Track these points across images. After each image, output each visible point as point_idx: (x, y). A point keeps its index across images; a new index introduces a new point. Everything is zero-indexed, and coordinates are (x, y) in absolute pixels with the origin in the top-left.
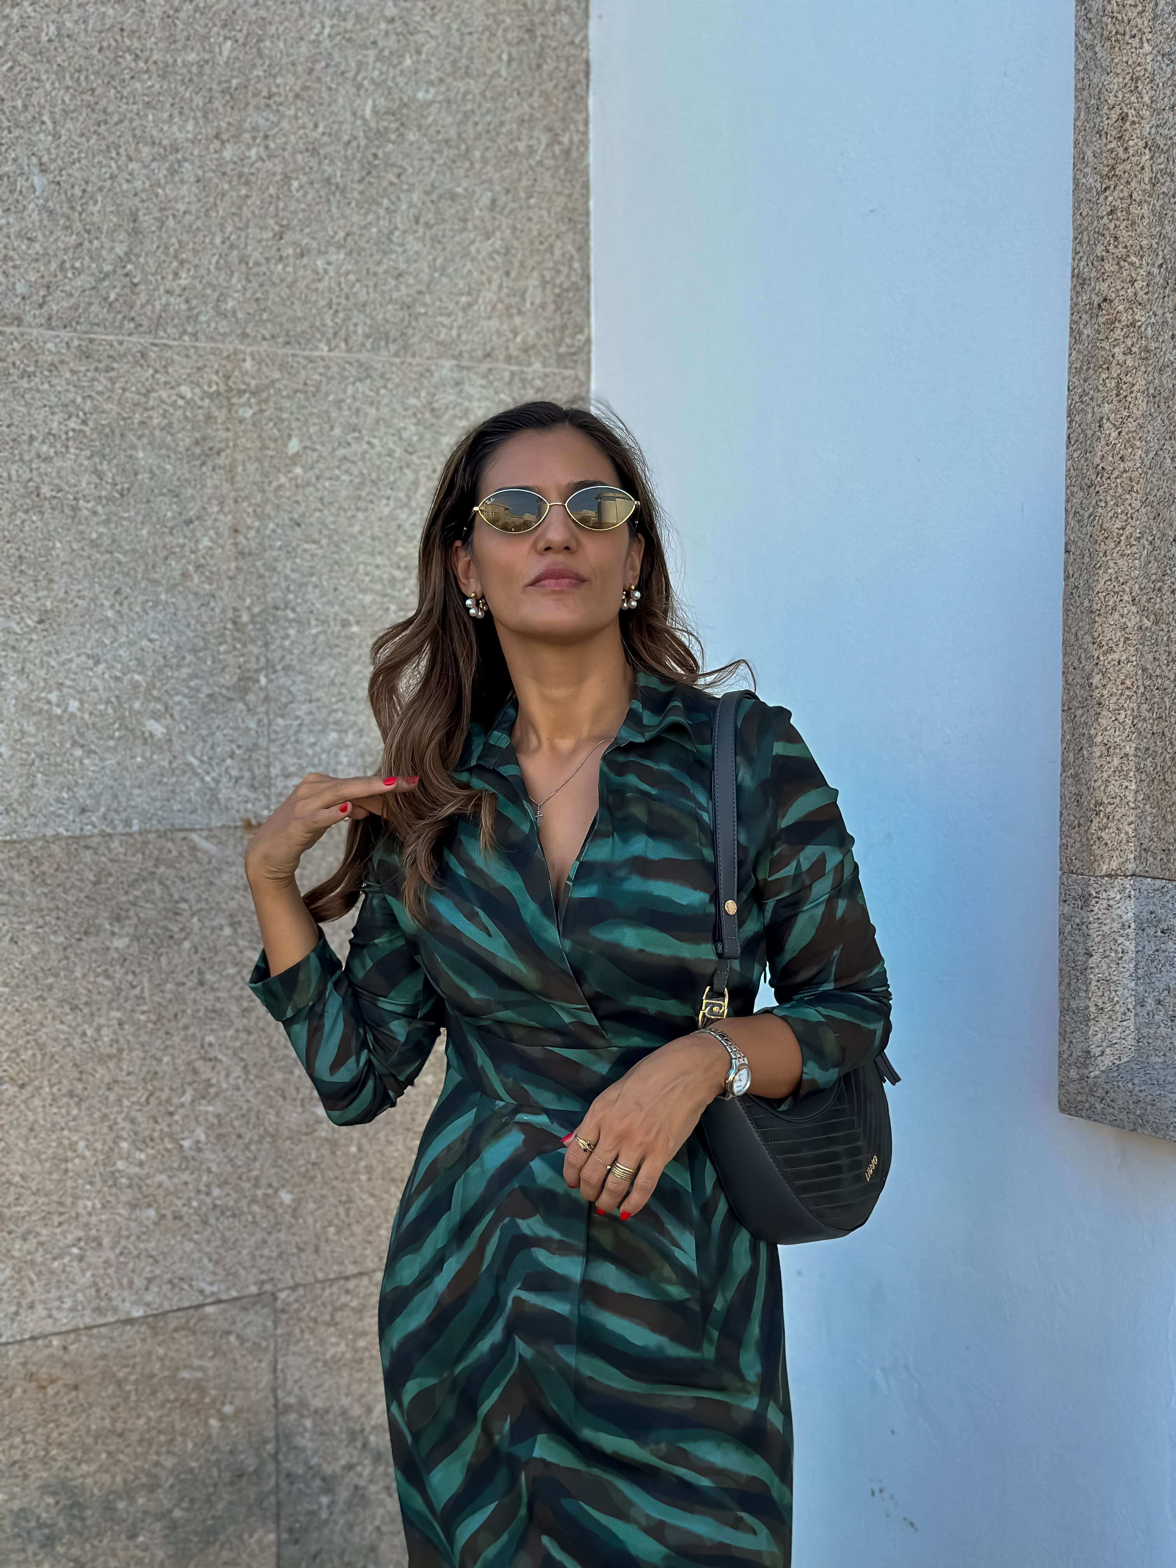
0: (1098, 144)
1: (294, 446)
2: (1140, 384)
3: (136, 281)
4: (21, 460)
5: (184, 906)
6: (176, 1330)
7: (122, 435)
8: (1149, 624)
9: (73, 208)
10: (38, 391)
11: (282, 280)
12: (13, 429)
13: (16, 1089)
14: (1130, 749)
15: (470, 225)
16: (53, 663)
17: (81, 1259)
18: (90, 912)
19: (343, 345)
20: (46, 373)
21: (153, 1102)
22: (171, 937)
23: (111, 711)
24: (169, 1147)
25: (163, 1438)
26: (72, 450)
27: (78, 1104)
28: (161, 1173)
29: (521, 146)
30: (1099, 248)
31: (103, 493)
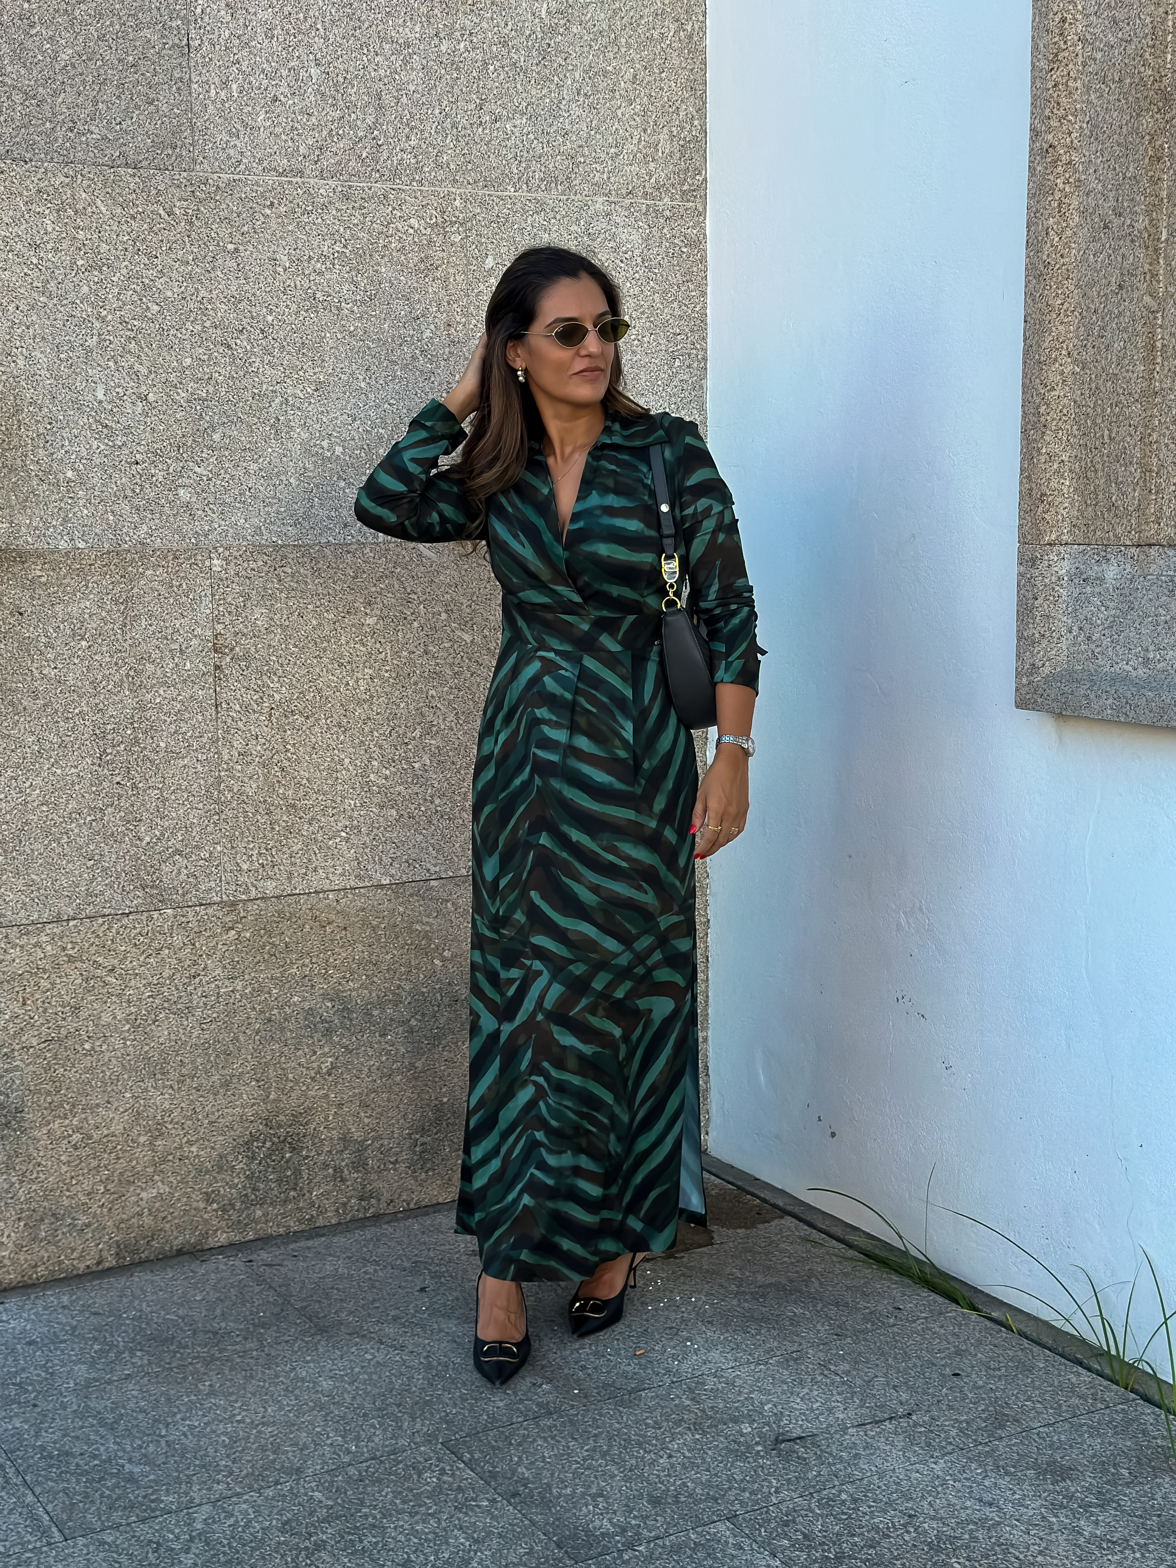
0: (1047, 38)
1: (490, 262)
2: (1075, 203)
3: (380, 143)
4: (303, 273)
5: (413, 596)
6: (411, 895)
7: (370, 256)
8: (1078, 370)
9: (337, 91)
10: (314, 224)
11: (482, 140)
12: (298, 251)
13: (303, 719)
14: (1065, 457)
15: (617, 95)
16: (325, 419)
17: (347, 840)
18: (350, 598)
19: (524, 187)
20: (319, 211)
21: (394, 735)
22: (405, 618)
23: (363, 455)
24: (405, 767)
25: (403, 969)
26: (337, 267)
27: (344, 732)
28: (400, 785)
29: (656, 34)
30: (1047, 110)
31: (358, 297)
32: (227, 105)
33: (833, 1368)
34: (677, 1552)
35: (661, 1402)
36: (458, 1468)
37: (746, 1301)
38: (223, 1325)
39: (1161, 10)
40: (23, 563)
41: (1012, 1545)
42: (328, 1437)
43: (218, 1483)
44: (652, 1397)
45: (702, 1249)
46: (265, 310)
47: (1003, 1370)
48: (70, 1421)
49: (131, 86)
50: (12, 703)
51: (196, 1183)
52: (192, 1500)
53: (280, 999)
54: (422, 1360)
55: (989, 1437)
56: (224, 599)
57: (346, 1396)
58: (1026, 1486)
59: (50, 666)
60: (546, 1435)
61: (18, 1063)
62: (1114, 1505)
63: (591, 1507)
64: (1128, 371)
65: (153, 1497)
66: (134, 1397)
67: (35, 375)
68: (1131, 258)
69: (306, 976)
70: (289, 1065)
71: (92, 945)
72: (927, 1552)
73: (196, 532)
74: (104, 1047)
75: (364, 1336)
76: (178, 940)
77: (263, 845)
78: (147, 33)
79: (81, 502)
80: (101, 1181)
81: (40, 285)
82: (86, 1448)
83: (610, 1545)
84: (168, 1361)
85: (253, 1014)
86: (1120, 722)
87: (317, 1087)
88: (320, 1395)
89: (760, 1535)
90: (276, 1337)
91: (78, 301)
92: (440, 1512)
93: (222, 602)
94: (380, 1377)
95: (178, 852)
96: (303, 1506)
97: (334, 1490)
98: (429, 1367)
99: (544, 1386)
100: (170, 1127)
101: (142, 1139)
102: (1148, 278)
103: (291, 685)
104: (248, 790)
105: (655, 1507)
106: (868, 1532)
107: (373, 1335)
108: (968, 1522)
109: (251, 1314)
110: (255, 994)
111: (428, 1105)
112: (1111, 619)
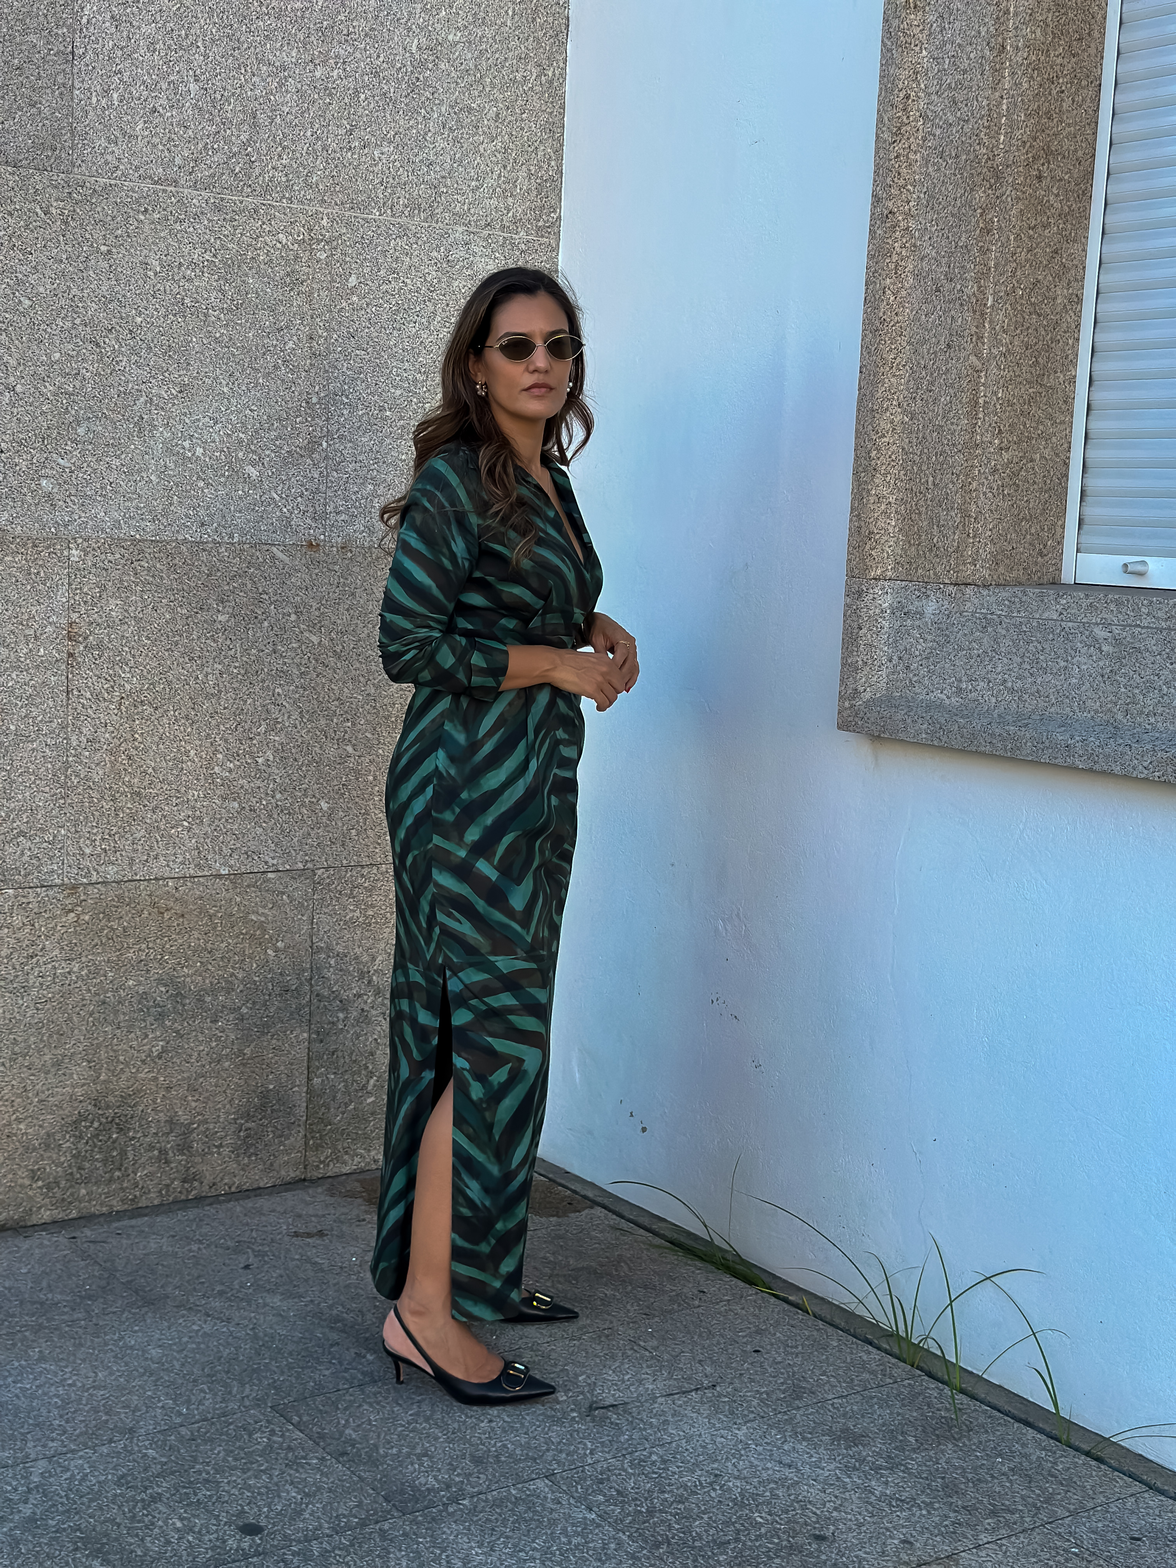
0: (892, 112)
1: (353, 281)
2: (910, 267)
3: (253, 159)
4: (173, 279)
5: (265, 596)
6: (248, 886)
7: (239, 266)
8: (907, 420)
9: (214, 107)
10: (186, 232)
11: (350, 164)
12: (169, 257)
13: (152, 710)
14: (892, 499)
15: (480, 131)
16: (187, 421)
17: (189, 830)
18: (204, 594)
19: (389, 211)
20: (192, 220)
21: (240, 729)
22: (256, 618)
23: (223, 457)
24: (249, 761)
25: (237, 958)
26: (206, 275)
27: (191, 725)
28: (243, 779)
29: (519, 76)
30: (889, 179)
31: (225, 306)
32: (107, 112)
33: (642, 1344)
34: (498, 1506)
36: (288, 1430)
37: (559, 1282)
38: (50, 1296)
39: (997, 94)
41: (810, 1502)
42: (159, 1401)
43: (53, 1441)
46: (134, 311)
47: (800, 1348)
49: (15, 88)
51: (22, 1160)
52: (27, 1456)
53: (115, 982)
54: (249, 1332)
55: (787, 1407)
56: (81, 589)
57: (175, 1363)
58: (821, 1450)
60: (372, 1400)
62: (902, 1468)
63: (417, 1466)
64: (952, 424)
68: (960, 320)
69: (142, 961)
70: (120, 1047)
72: (732, 1508)
73: (57, 522)
75: (190, 1308)
76: (17, 920)
77: (107, 831)
78: (33, 38)
83: (435, 1499)
85: (88, 996)
86: (933, 745)
87: (146, 1070)
88: (150, 1362)
89: (577, 1491)
90: (103, 1308)
92: (272, 1469)
93: (78, 591)
94: (208, 1347)
95: (22, 834)
96: (138, 1463)
97: (167, 1448)
98: (256, 1337)
102: (974, 340)
103: (142, 676)
104: (95, 775)
105: (478, 1466)
106: (677, 1489)
107: (200, 1308)
108: (769, 1481)
109: (77, 1287)
110: (91, 976)
111: (254, 1091)
112: (928, 651)
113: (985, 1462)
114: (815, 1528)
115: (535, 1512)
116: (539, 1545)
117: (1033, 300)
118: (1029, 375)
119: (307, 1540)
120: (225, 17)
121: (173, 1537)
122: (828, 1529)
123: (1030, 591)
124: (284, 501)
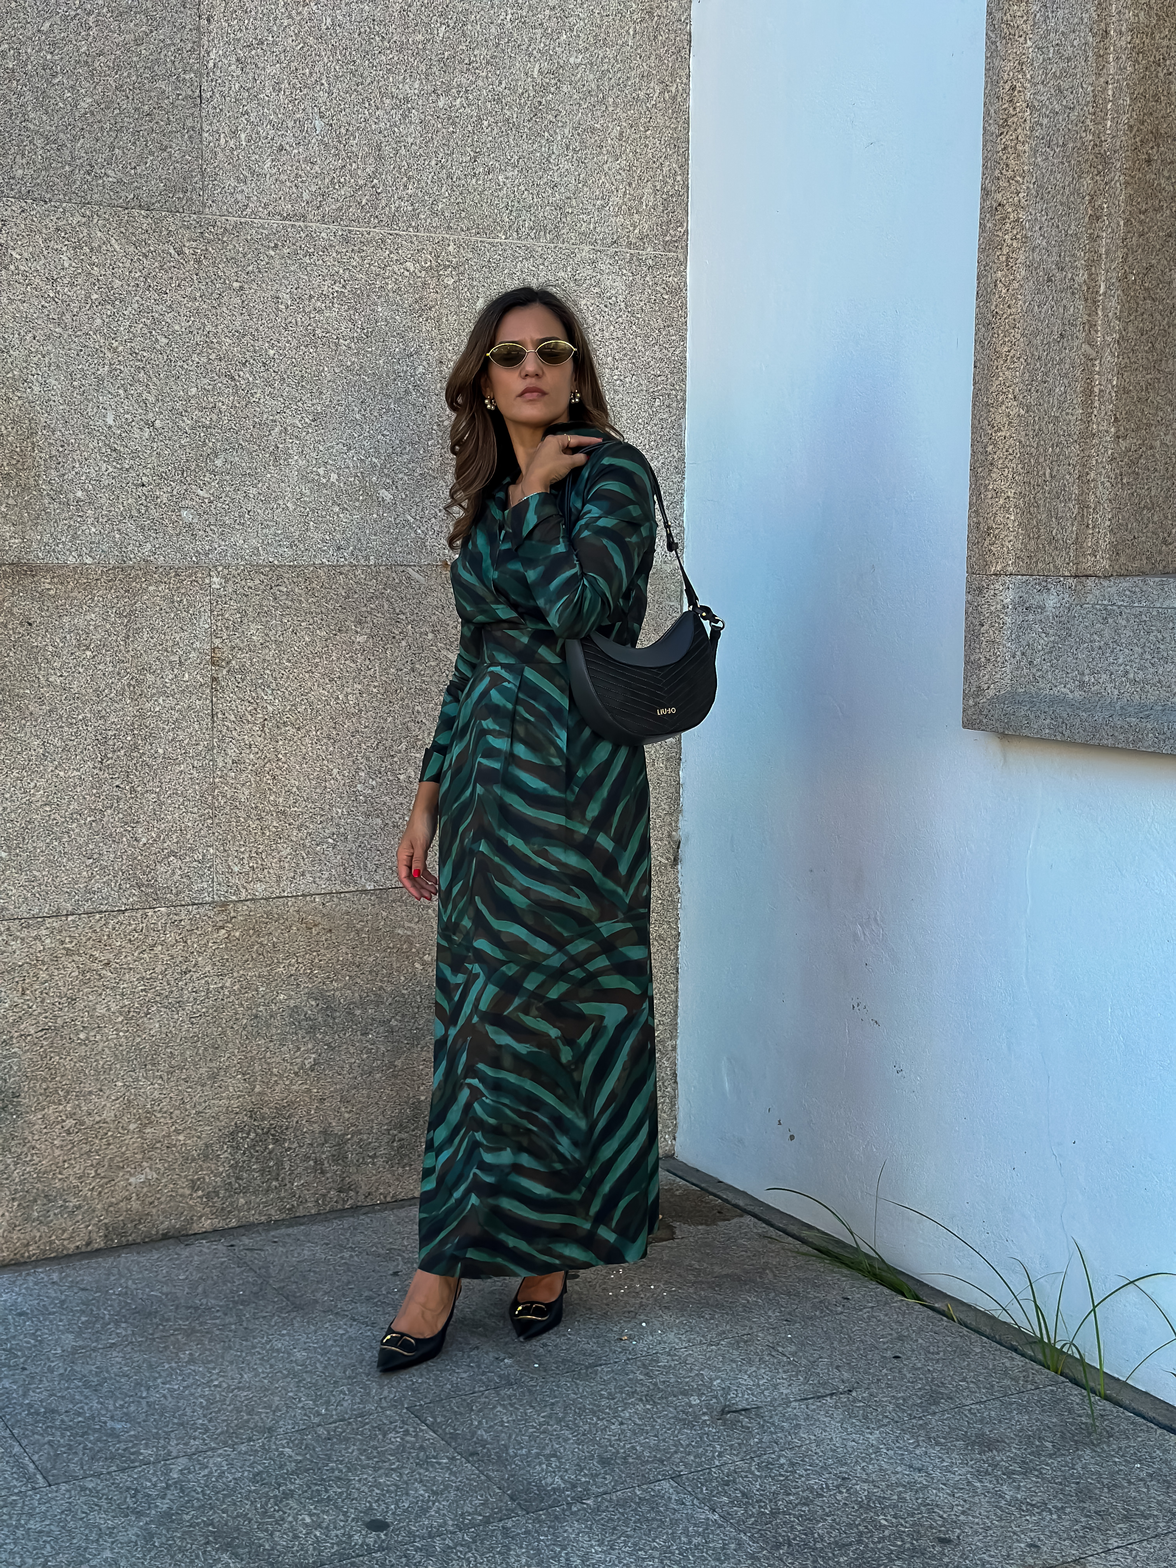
0: (998, 105)
2: (1022, 258)
3: (379, 191)
4: (304, 311)
5: (402, 616)
6: (394, 901)
7: (368, 296)
8: (1023, 413)
9: (340, 142)
10: (316, 265)
11: (475, 190)
12: (299, 290)
13: (294, 730)
14: (1010, 493)
15: (604, 151)
16: (321, 448)
17: (334, 846)
18: (342, 616)
19: (515, 234)
20: (321, 253)
21: (381, 747)
22: (394, 637)
23: (357, 482)
24: (391, 778)
25: (385, 972)
26: (336, 305)
27: (333, 744)
28: (386, 796)
29: (642, 94)
30: (997, 171)
31: (355, 335)
32: (235, 153)
33: (780, 1349)
34: (622, 1506)
35: (616, 1377)
36: (422, 1430)
37: (703, 1289)
38: (204, 1301)
39: (1102, 80)
40: (33, 576)
41: (937, 1506)
42: (300, 1401)
43: (195, 1439)
44: (607, 1372)
45: (664, 1243)
46: (267, 344)
47: (942, 1354)
48: (56, 1383)
49: (146, 134)
50: (19, 708)
51: (182, 1170)
52: (169, 1454)
53: (266, 997)
55: (923, 1412)
56: (222, 615)
57: (318, 1365)
58: (954, 1455)
59: (55, 674)
60: (506, 1403)
61: (16, 1050)
62: (1036, 1473)
63: (544, 1466)
64: (1067, 414)
65: (132, 1450)
66: (117, 1363)
67: (49, 400)
68: (1072, 310)
69: (292, 975)
70: (273, 1060)
71: (89, 939)
72: (857, 1510)
73: (197, 551)
74: (98, 1037)
75: (337, 1313)
76: (170, 938)
77: (254, 850)
78: (161, 84)
79: (90, 521)
80: (92, 1165)
81: (56, 317)
82: (71, 1406)
83: (560, 1499)
84: (151, 1332)
85: (240, 1010)
86: (1057, 740)
87: (300, 1082)
88: (294, 1365)
89: (701, 1492)
90: (254, 1313)
91: (91, 333)
92: (403, 1467)
93: (220, 618)
94: (351, 1350)
95: (172, 853)
96: (274, 1460)
97: (303, 1447)
99: (506, 1361)
100: (159, 1115)
101: (132, 1127)
102: (1087, 328)
103: (284, 697)
104: (241, 796)
105: (604, 1467)
106: (803, 1492)
107: (346, 1313)
108: (898, 1484)
109: (231, 1292)
110: (243, 991)
111: (406, 1102)
112: (1050, 645)
113: (1123, 1468)
114: (940, 1531)
115: (658, 1512)
116: (659, 1544)
117: (1146, 285)
118: (1145, 361)
119: (431, 1536)
120: (348, 54)
121: (301, 1532)
122: (953, 1532)
123: (1151, 581)
124: (418, 523)
